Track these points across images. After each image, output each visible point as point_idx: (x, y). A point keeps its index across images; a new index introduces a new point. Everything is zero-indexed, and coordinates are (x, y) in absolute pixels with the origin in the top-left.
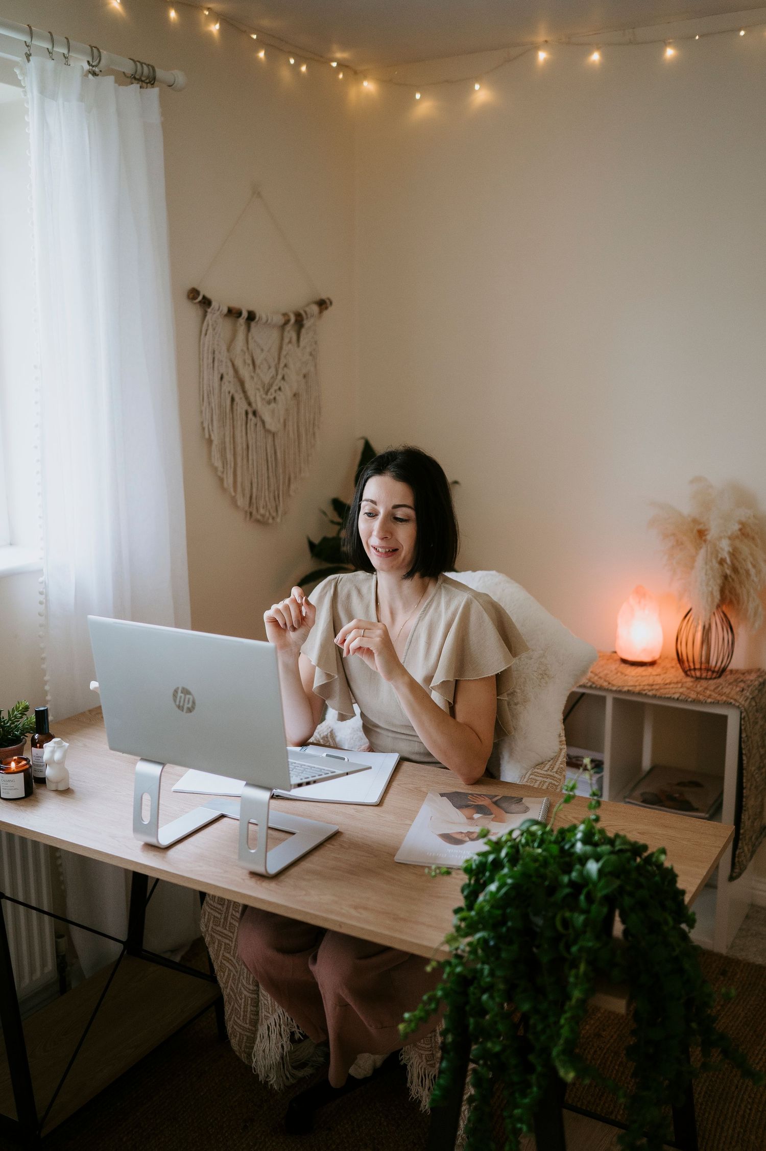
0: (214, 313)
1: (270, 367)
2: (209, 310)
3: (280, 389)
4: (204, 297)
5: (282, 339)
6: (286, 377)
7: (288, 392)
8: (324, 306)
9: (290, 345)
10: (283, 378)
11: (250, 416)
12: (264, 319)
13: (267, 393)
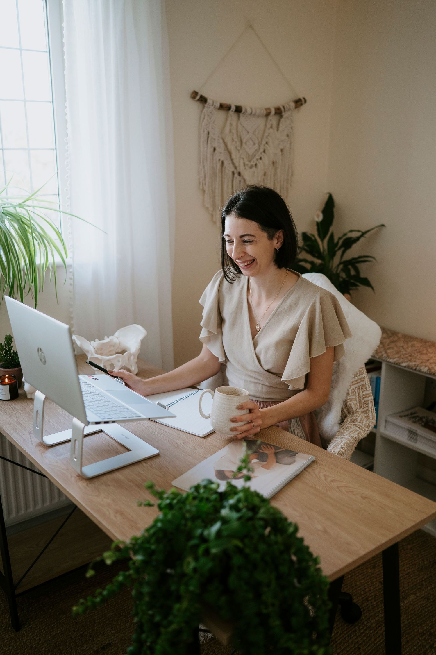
0: (210, 108)
1: (254, 144)
2: (206, 105)
3: (261, 158)
4: (201, 97)
5: (266, 125)
6: (266, 151)
7: (266, 160)
8: (299, 103)
9: (271, 130)
10: (264, 151)
11: (236, 175)
12: (249, 111)
13: (250, 161)
